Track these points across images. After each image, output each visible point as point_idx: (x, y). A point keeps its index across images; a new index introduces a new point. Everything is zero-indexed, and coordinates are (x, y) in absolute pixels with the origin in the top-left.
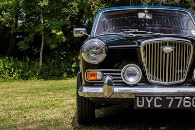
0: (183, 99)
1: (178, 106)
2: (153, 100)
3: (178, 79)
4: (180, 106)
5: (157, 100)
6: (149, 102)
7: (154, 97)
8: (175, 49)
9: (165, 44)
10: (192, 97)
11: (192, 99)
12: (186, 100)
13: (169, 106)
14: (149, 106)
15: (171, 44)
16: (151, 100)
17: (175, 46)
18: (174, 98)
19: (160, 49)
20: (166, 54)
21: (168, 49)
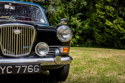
0: (28, 66)
1: (24, 72)
2: (6, 69)
3: (25, 53)
4: (25, 72)
5: (9, 68)
6: (3, 70)
7: (7, 66)
8: (23, 31)
9: (15, 28)
10: (34, 65)
11: (34, 67)
12: (30, 67)
13: (18, 72)
14: (3, 73)
15: (20, 28)
16: (4, 68)
17: (23, 29)
18: (21, 67)
19: (12, 32)
20: (16, 35)
21: (17, 32)
